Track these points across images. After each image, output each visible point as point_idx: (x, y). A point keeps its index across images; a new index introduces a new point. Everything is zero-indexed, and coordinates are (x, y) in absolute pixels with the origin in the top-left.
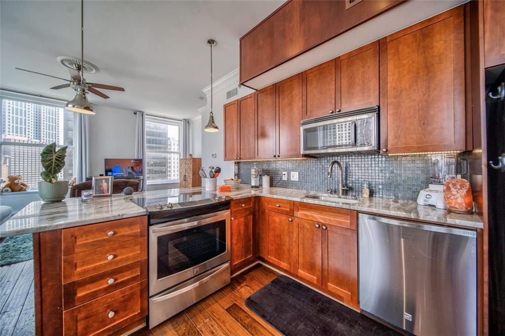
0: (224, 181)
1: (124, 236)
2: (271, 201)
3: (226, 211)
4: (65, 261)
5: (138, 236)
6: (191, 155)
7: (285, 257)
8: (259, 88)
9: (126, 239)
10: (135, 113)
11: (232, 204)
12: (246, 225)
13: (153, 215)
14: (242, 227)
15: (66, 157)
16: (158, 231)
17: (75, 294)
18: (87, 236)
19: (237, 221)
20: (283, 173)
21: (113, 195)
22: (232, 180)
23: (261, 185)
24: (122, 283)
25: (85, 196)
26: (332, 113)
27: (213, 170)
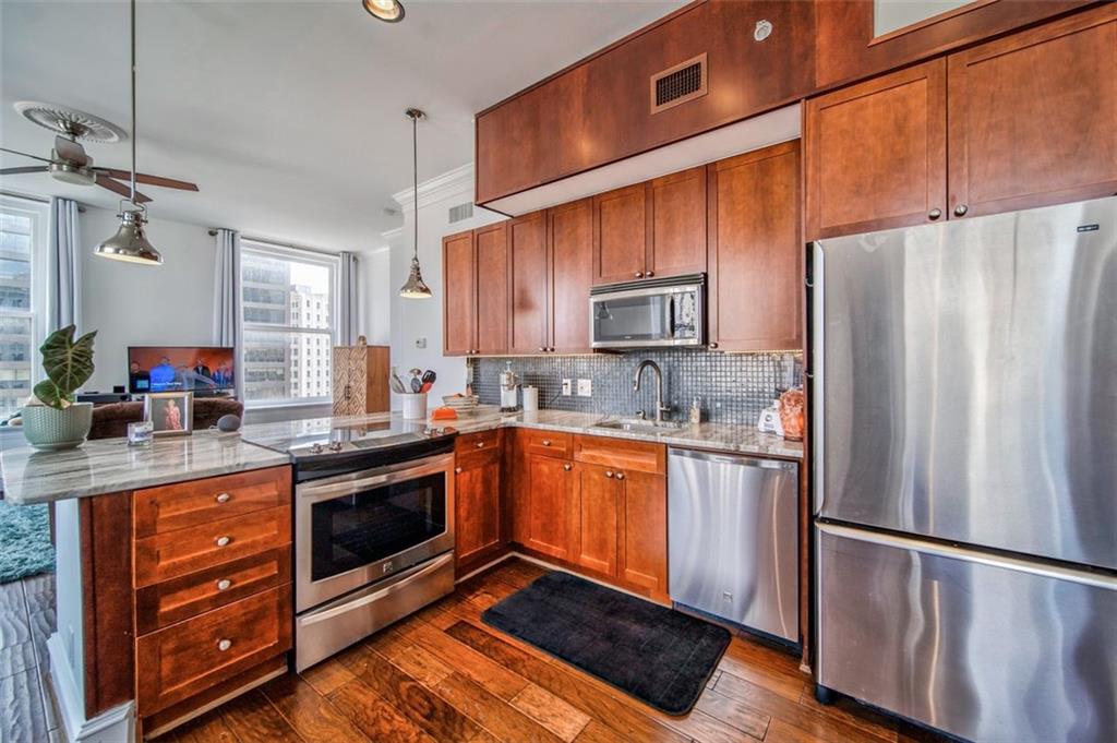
0: (444, 398)
1: (247, 503)
2: (535, 434)
3: (445, 455)
4: (138, 549)
5: (273, 502)
6: (363, 338)
7: (559, 535)
8: (516, 213)
9: (251, 509)
10: (212, 234)
11: (458, 442)
12: (486, 482)
13: (303, 464)
14: (479, 488)
15: (94, 355)
16: (311, 493)
17: (156, 607)
18: (177, 503)
19: (468, 474)
20: (565, 381)
21: (194, 432)
22: (461, 396)
23: (520, 406)
24: (244, 588)
25: (137, 435)
26: (641, 277)
27: (420, 378)
